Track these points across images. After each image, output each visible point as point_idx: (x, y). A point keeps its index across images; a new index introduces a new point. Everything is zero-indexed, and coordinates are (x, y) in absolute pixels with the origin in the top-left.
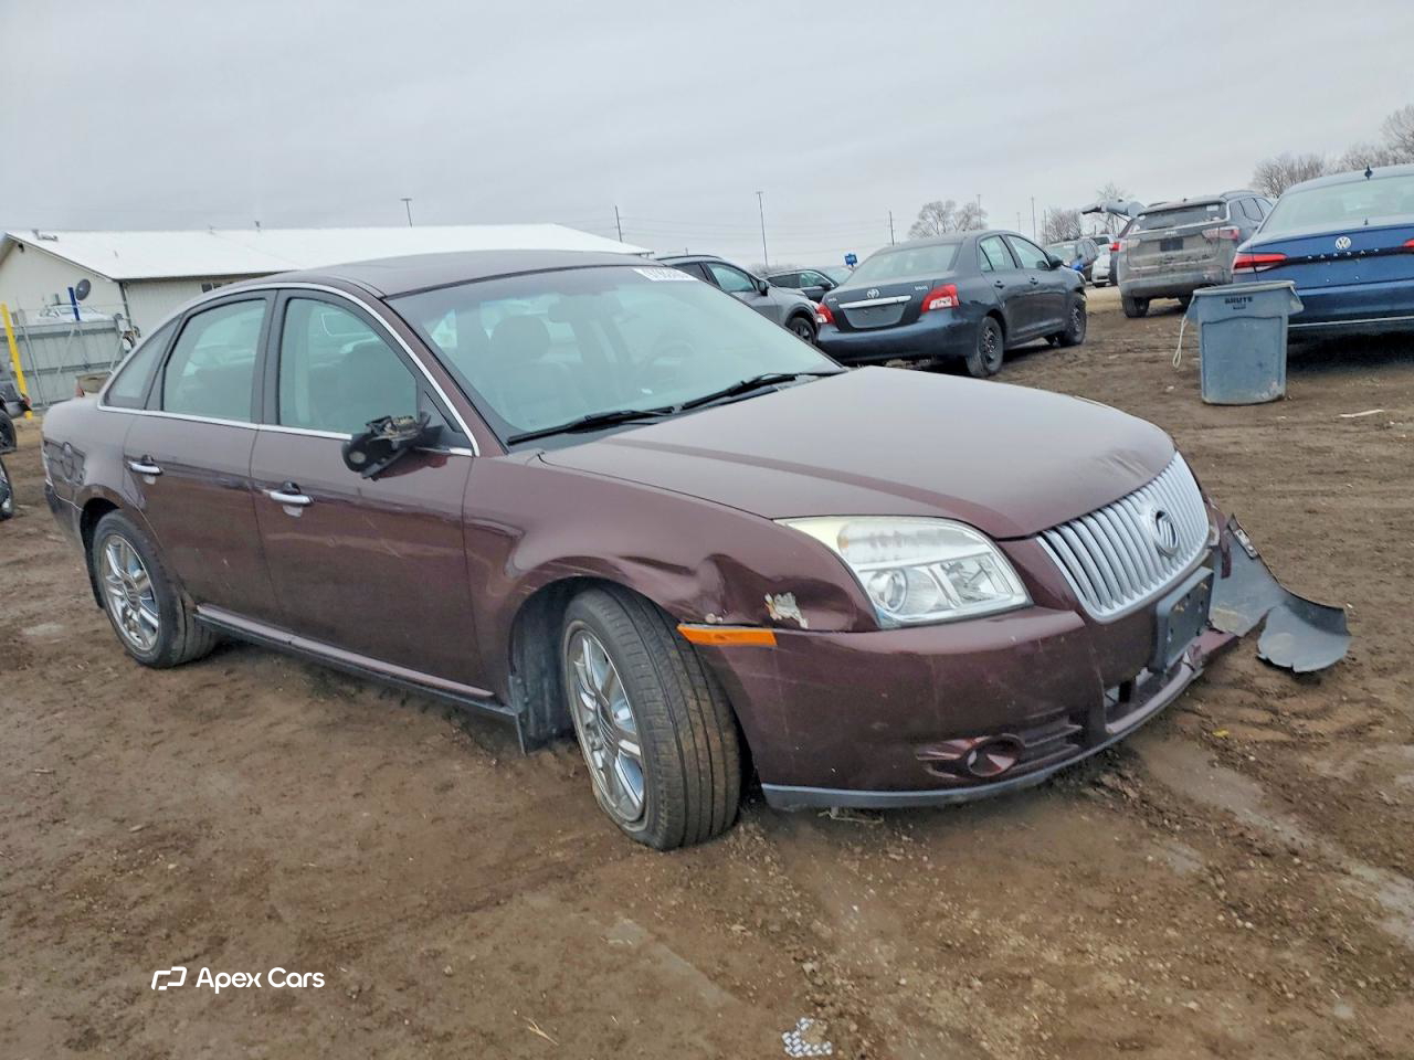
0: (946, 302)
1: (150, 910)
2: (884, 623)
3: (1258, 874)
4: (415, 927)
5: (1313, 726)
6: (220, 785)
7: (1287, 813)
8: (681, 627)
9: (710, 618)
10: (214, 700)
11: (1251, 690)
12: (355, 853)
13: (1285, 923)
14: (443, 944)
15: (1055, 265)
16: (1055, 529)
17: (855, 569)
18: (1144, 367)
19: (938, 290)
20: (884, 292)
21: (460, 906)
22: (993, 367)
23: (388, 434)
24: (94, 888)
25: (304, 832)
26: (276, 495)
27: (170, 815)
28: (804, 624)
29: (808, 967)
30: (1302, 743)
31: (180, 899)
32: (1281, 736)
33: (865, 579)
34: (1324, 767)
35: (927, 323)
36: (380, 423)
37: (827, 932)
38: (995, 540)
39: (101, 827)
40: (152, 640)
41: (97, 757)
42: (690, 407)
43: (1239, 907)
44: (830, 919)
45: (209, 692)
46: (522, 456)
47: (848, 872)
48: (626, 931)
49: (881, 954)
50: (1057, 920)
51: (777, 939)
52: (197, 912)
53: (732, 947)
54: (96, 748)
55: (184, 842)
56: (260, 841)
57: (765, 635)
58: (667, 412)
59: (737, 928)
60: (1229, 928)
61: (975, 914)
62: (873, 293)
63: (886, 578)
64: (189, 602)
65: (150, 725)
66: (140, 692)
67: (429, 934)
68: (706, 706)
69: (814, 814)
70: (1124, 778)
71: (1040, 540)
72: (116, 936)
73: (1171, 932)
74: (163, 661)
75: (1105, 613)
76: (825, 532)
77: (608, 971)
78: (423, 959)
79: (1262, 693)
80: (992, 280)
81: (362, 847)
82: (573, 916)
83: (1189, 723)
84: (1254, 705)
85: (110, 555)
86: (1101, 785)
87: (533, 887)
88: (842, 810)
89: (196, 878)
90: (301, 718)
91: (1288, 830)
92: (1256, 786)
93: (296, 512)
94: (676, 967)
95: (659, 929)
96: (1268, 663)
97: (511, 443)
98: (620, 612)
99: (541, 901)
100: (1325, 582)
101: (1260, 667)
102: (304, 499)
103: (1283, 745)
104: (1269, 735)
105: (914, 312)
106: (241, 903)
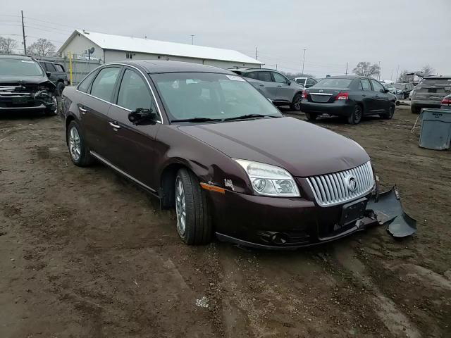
0: (344, 98)
1: (55, 229)
2: (255, 193)
3: (350, 290)
4: (116, 250)
5: (391, 253)
6: (83, 201)
7: (368, 276)
8: (201, 183)
9: (210, 182)
10: (90, 178)
11: (379, 239)
12: (109, 227)
13: (349, 305)
14: (122, 255)
15: (386, 91)
16: (314, 177)
17: (250, 176)
18: (407, 131)
19: (342, 94)
20: (325, 91)
21: (131, 247)
22: (357, 122)
23: (141, 113)
24: (44, 221)
25: (99, 218)
26: (112, 124)
27: (68, 206)
28: (233, 189)
29: (211, 284)
30: (386, 257)
31: (62, 228)
32: (380, 254)
33: (252, 180)
34: (387, 266)
35: (337, 104)
36: (139, 110)
37: (221, 276)
38: (293, 176)
39: (51, 205)
40: (78, 158)
41: (56, 187)
42: (227, 120)
43: (338, 298)
44: (224, 273)
45: (89, 175)
46: (173, 126)
47: (235, 263)
48: (170, 263)
49: (233, 285)
50: (286, 289)
51: (207, 275)
52: (66, 233)
53: (194, 274)
54: (56, 185)
55: (69, 214)
56: (87, 219)
57: (222, 190)
58: (219, 121)
59: (198, 270)
60: (333, 303)
61: (263, 282)
62: (321, 91)
63: (258, 181)
64: (89, 149)
65: (71, 181)
66: (71, 172)
67: (120, 252)
68: (205, 206)
69: (233, 245)
70: (325, 255)
71: (307, 179)
72: (45, 234)
73: (316, 300)
74: (80, 164)
75: (324, 204)
76: (244, 164)
77: (160, 273)
78: (115, 258)
79: (382, 240)
80: (362, 93)
81: (112, 226)
82: (157, 256)
83: (354, 244)
84: (377, 243)
85: (72, 132)
86: (318, 256)
87: (150, 246)
88: (240, 246)
89: (69, 224)
90: (110, 188)
91: (367, 281)
92: (364, 266)
93: (116, 130)
94: (177, 275)
95: (178, 265)
96: (388, 232)
97: (172, 122)
98: (188, 176)
99: (151, 250)
100: (422, 211)
101: (386, 233)
102: (118, 127)
103: (379, 256)
104: (377, 253)
105: (333, 99)
106: (77, 233)
